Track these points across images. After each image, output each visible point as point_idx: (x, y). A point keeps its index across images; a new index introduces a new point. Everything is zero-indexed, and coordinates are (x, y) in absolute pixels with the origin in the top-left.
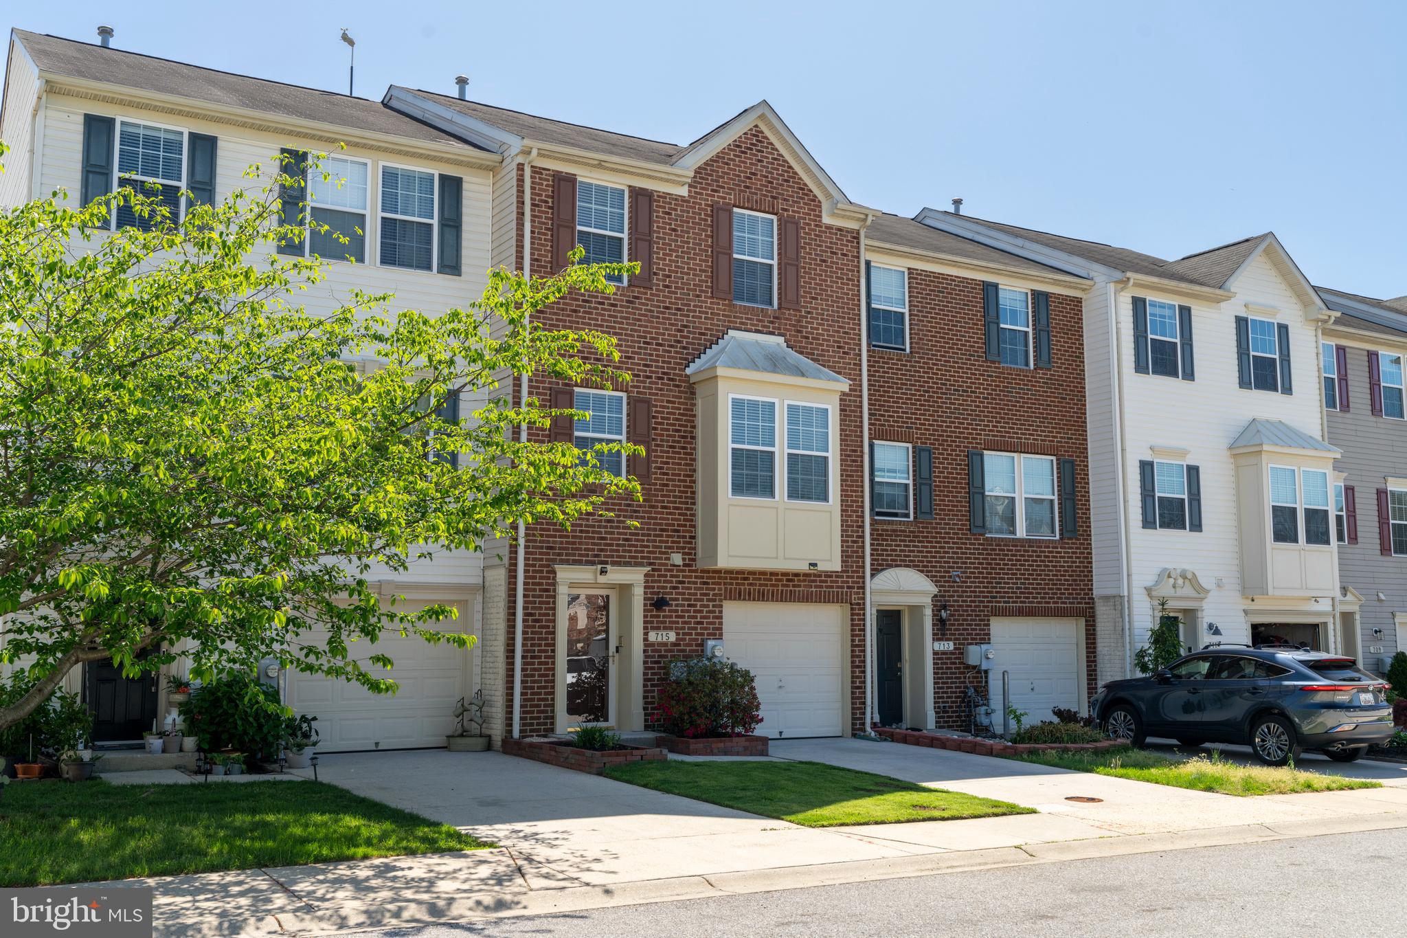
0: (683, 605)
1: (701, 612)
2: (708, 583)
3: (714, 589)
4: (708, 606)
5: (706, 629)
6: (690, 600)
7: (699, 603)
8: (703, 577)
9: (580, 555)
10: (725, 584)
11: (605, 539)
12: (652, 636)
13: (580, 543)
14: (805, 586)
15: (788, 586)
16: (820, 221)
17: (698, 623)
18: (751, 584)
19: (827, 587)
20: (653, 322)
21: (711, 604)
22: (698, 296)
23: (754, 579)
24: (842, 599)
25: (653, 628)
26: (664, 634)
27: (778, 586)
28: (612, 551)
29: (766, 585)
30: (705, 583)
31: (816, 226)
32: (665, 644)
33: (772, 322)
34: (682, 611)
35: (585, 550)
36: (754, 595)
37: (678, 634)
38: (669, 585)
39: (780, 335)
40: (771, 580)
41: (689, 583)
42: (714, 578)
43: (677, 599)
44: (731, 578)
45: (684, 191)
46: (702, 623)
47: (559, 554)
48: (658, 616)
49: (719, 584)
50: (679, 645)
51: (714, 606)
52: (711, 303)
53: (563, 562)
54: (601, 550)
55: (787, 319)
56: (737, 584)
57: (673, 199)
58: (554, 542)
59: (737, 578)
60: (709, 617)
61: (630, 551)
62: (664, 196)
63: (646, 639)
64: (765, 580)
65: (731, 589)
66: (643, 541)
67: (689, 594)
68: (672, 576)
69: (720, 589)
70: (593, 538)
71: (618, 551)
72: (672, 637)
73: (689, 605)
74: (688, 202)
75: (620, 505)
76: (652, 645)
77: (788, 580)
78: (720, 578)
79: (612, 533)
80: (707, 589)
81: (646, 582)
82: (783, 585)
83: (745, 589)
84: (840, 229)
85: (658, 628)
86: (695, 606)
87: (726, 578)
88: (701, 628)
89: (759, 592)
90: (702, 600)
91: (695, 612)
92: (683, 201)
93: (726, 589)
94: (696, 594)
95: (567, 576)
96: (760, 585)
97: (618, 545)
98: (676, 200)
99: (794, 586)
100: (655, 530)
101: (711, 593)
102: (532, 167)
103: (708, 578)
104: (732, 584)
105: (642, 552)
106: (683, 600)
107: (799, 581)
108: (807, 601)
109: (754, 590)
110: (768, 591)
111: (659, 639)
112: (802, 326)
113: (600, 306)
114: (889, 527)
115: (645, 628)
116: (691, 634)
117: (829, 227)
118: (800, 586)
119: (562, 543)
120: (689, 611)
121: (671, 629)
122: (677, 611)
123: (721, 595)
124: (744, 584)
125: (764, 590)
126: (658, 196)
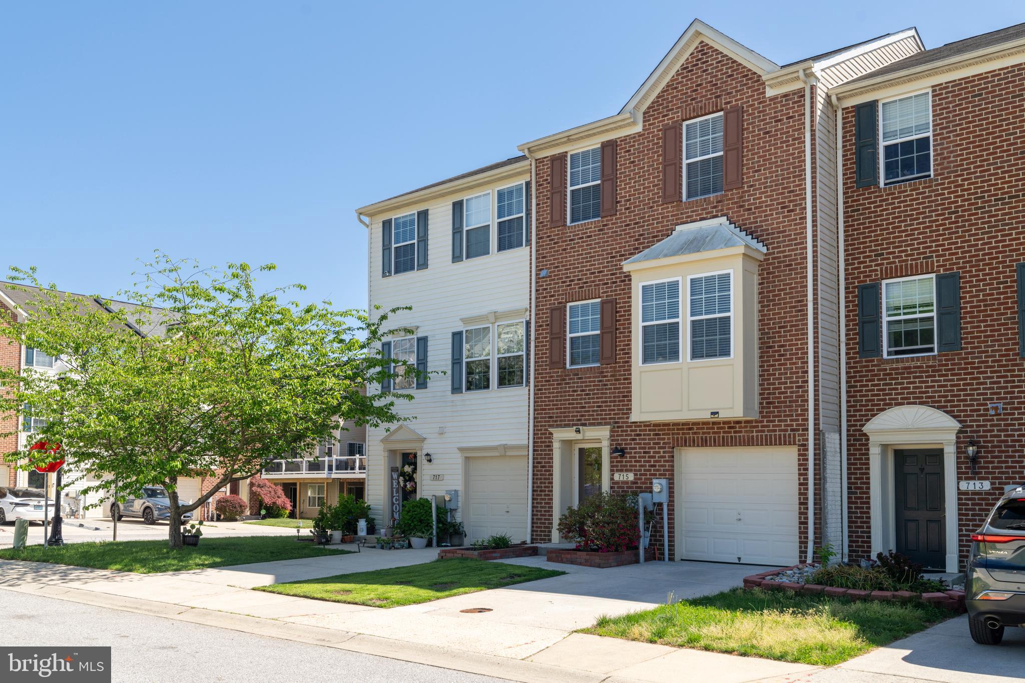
0: (640, 453)
1: (654, 457)
2: (659, 435)
3: (664, 439)
4: (659, 453)
5: (658, 470)
6: (645, 448)
7: (652, 451)
8: (655, 430)
9: (569, 421)
10: (673, 434)
11: (584, 407)
12: (617, 477)
13: (569, 412)
14: (746, 432)
15: (730, 432)
16: (764, 97)
17: (652, 466)
18: (695, 433)
19: (768, 431)
20: (617, 240)
21: (662, 451)
22: (652, 207)
23: (698, 429)
24: (785, 442)
25: (618, 471)
26: (625, 474)
27: (720, 433)
28: (589, 415)
29: (709, 433)
30: (656, 435)
31: (760, 103)
32: (627, 483)
33: (715, 207)
34: (640, 457)
35: (572, 416)
36: (698, 442)
37: (636, 475)
38: (629, 438)
39: (722, 215)
40: (713, 428)
41: (644, 435)
42: (664, 430)
43: (635, 448)
44: (678, 429)
45: (639, 128)
46: (655, 466)
47: (556, 421)
48: (622, 462)
49: (669, 434)
50: (637, 483)
51: (664, 452)
52: (662, 209)
53: (558, 426)
54: (582, 416)
55: (730, 199)
56: (683, 434)
57: (632, 138)
58: (553, 413)
59: (683, 429)
60: (660, 461)
61: (601, 415)
62: (624, 139)
63: (612, 479)
64: (708, 428)
65: (678, 438)
66: (610, 406)
67: (644, 444)
68: (631, 431)
69: (669, 439)
70: (577, 408)
71: (593, 415)
72: (631, 477)
73: (645, 453)
74: (644, 134)
75: (594, 381)
76: (617, 483)
77: (730, 428)
78: (669, 430)
79: (589, 403)
80: (658, 439)
81: (611, 436)
82: (724, 432)
83: (690, 437)
84: (786, 95)
85: (621, 471)
86: (649, 453)
87: (674, 430)
88: (654, 470)
89: (702, 438)
90: (655, 448)
91: (649, 457)
92: (640, 136)
93: (673, 438)
94: (649, 444)
95: (560, 435)
96: (704, 433)
97: (593, 411)
98: (634, 137)
99: (735, 432)
100: (619, 397)
101: (662, 442)
102: (536, 160)
103: (659, 430)
104: (678, 434)
105: (610, 414)
106: (640, 448)
107: (740, 427)
108: (749, 445)
109: (698, 438)
110: (710, 438)
111: (621, 479)
112: (744, 201)
113: (580, 241)
114: (900, 365)
115: (612, 471)
116: (646, 475)
117: (773, 99)
118: (741, 432)
119: (557, 413)
120: (645, 457)
121: (631, 471)
122: (635, 457)
123: (669, 443)
124: (689, 434)
125: (706, 437)
126: (621, 141)
